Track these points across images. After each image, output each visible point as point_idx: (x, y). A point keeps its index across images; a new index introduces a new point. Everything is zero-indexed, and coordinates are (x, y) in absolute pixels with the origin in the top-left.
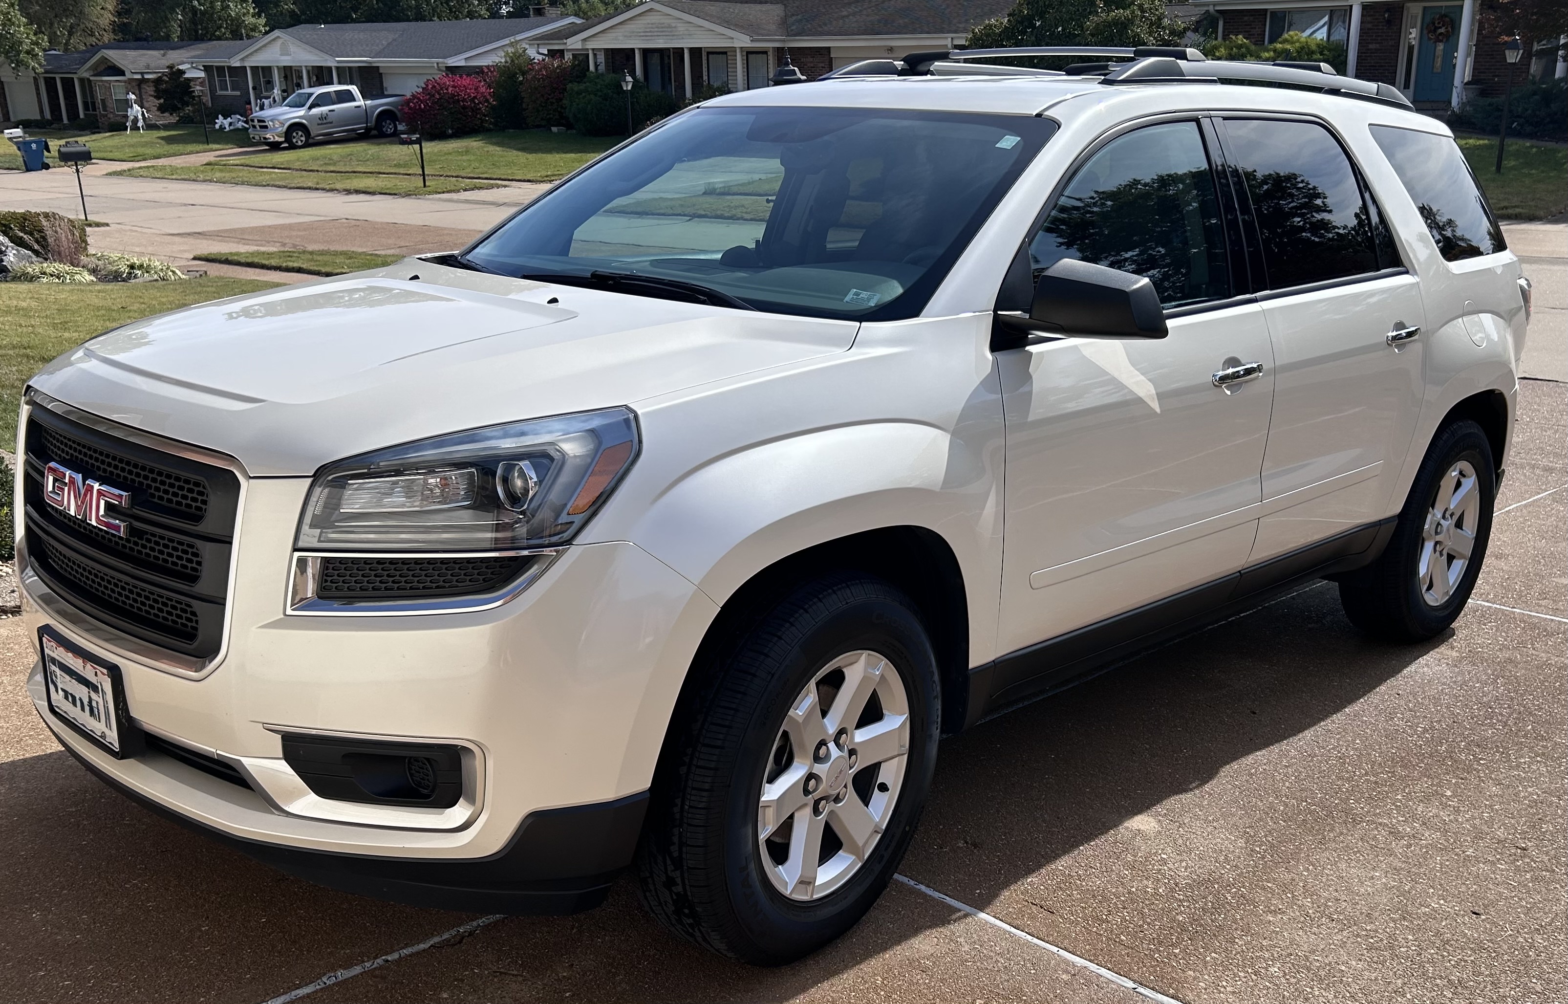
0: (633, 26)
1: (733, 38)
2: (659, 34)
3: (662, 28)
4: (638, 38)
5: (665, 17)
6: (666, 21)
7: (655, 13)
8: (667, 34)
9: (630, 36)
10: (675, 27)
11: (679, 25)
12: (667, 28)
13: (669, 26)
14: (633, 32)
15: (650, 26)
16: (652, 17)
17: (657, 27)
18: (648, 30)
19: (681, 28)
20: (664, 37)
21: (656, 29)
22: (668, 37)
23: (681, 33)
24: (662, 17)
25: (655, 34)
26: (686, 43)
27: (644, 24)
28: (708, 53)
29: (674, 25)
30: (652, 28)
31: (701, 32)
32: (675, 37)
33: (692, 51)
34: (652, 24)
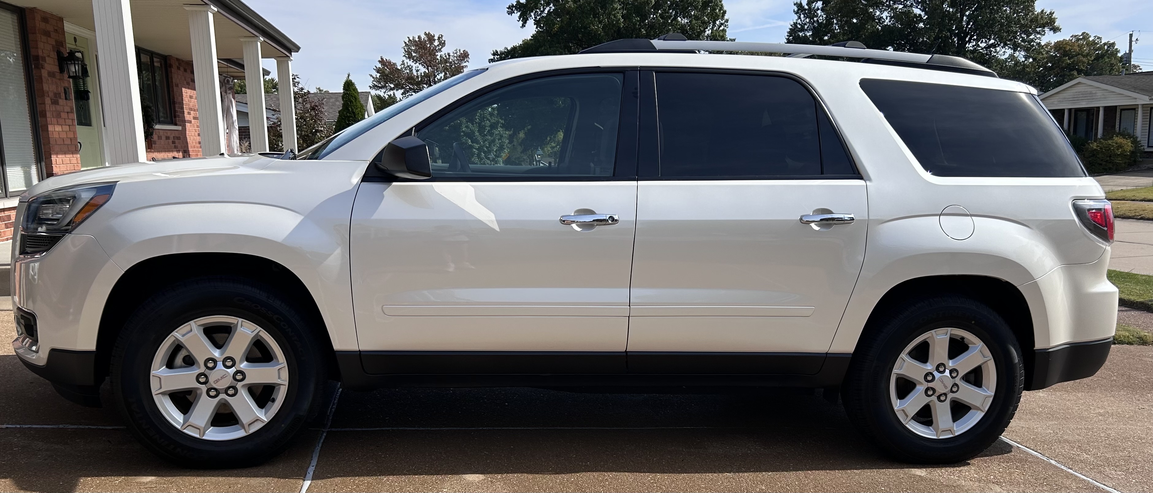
0: (1065, 94)
1: (1136, 99)
2: (1083, 98)
3: (1086, 94)
4: (1068, 102)
5: (1089, 87)
6: (1089, 89)
7: (1082, 85)
8: (1089, 98)
9: (1063, 101)
10: (1095, 93)
11: (1097, 92)
12: (1090, 94)
13: (1091, 93)
14: (1065, 98)
15: (1077, 94)
16: (1078, 88)
17: (1082, 94)
18: (1076, 96)
19: (1100, 94)
20: (1086, 100)
21: (1081, 96)
22: (1089, 100)
23: (1099, 97)
24: (1086, 87)
25: (1080, 99)
26: (1102, 104)
27: (1073, 93)
28: (1122, 110)
29: (1094, 92)
30: (1079, 95)
31: (1113, 96)
32: (1094, 100)
33: (1106, 109)
34: (1079, 92)
